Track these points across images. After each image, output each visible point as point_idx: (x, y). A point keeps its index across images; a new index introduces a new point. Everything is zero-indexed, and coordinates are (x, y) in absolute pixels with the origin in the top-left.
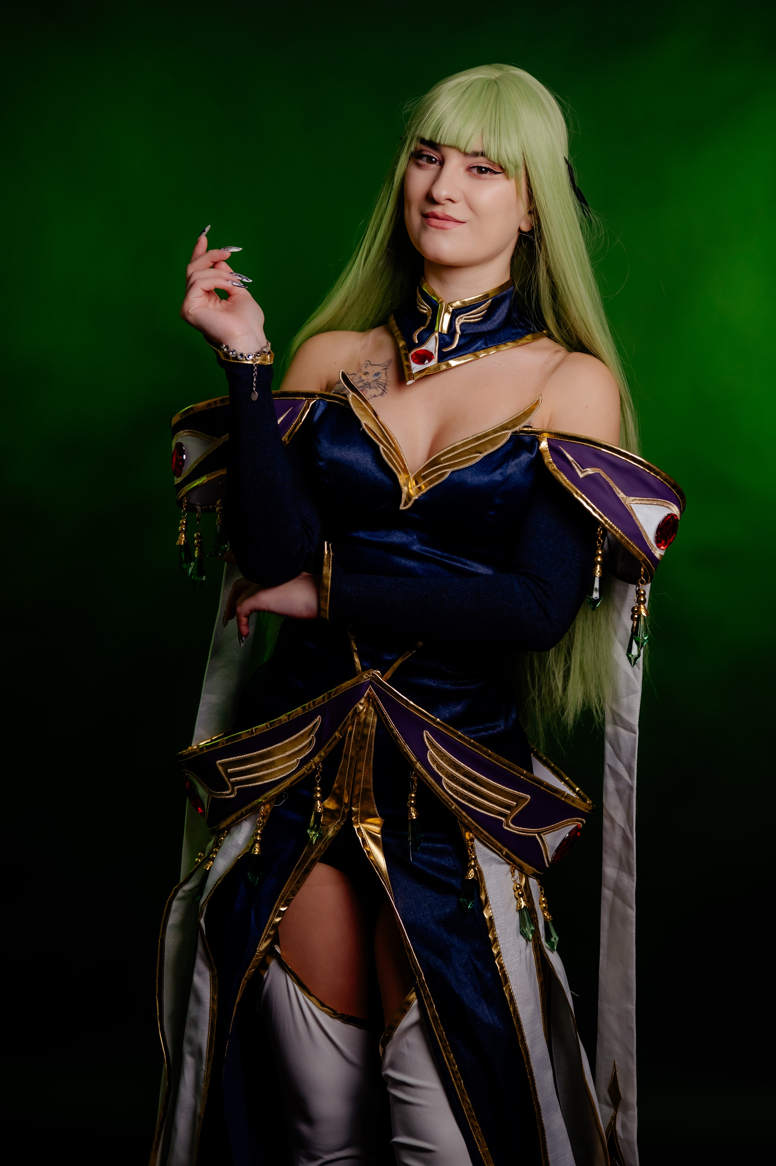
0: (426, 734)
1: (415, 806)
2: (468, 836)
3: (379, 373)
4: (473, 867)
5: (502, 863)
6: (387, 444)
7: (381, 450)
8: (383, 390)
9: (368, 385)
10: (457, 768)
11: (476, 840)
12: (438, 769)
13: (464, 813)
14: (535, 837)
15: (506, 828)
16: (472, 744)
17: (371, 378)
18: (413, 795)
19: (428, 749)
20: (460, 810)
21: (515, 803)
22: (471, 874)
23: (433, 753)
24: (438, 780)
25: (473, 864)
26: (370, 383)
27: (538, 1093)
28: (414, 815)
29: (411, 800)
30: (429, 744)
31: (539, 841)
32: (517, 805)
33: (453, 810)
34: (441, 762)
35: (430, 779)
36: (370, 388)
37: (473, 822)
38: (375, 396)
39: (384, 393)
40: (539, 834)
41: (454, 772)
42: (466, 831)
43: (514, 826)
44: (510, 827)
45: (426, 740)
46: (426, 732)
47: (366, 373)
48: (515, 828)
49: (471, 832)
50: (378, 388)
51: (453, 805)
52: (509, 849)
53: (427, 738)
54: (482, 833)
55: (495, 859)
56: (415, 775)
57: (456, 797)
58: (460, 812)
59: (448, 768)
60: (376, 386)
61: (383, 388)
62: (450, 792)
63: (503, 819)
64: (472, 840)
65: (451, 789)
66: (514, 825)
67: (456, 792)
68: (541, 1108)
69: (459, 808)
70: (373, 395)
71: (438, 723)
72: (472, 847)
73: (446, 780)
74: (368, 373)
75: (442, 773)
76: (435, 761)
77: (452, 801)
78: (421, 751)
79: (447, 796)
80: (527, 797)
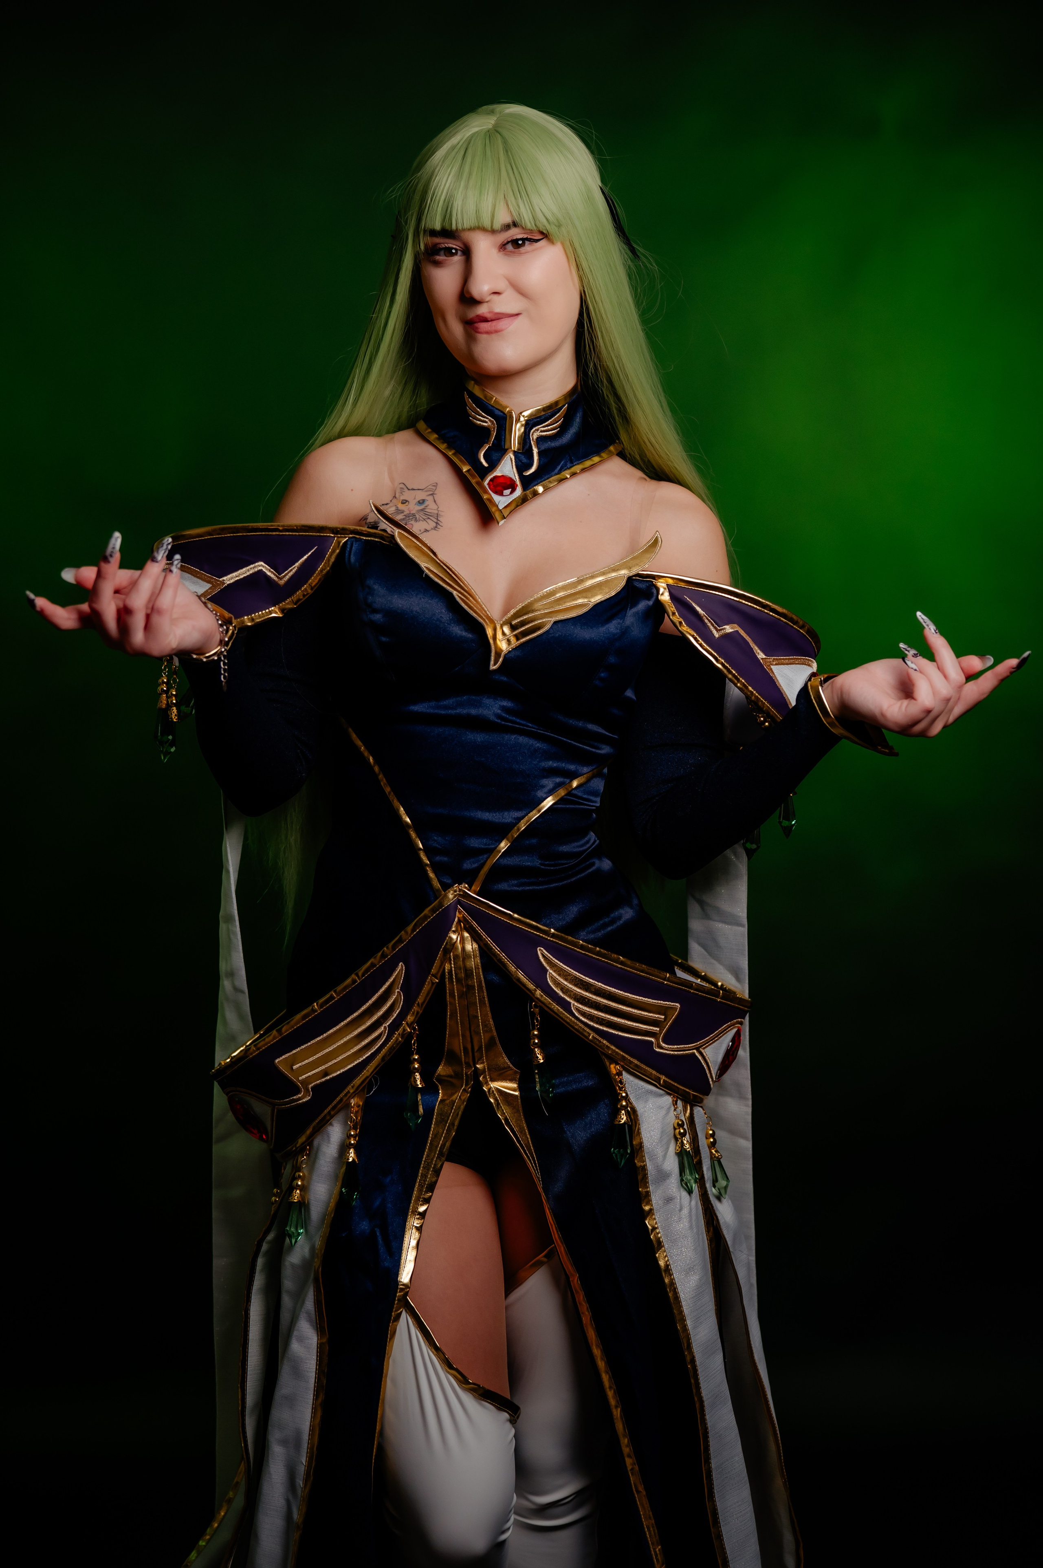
0: (541, 951)
1: (541, 1046)
2: (613, 1069)
3: (424, 501)
4: (625, 1108)
5: (661, 1095)
6: (459, 589)
7: (456, 597)
8: (437, 523)
9: (412, 516)
10: (587, 987)
11: (624, 1073)
12: (563, 993)
13: (605, 1042)
14: (694, 1054)
15: (657, 1050)
16: (598, 954)
17: (413, 508)
18: (536, 1033)
19: (547, 970)
20: (600, 1039)
21: (663, 1017)
22: (624, 1118)
23: (553, 973)
24: (566, 1006)
25: (624, 1103)
26: (414, 515)
27: (701, 1385)
28: (540, 1057)
29: (534, 1039)
30: (547, 963)
31: (700, 1058)
32: (665, 1019)
33: (591, 1041)
34: (566, 983)
35: (556, 1007)
36: (416, 520)
37: (617, 1050)
38: (426, 531)
39: (439, 526)
40: (698, 1049)
41: (583, 992)
42: (610, 1064)
43: (667, 1046)
44: (662, 1048)
45: (542, 960)
46: (540, 950)
47: (404, 502)
48: (668, 1048)
49: (617, 1064)
50: (429, 521)
51: (590, 1034)
52: (666, 1076)
53: (544, 956)
54: (631, 1062)
55: (651, 1092)
56: (536, 1006)
57: (592, 1024)
58: (600, 1042)
59: (575, 988)
60: (424, 517)
61: (435, 520)
62: (583, 1019)
63: (653, 1040)
64: (619, 1074)
65: (584, 1014)
66: (666, 1044)
67: (591, 1017)
68: (706, 1403)
69: (598, 1037)
70: (422, 531)
71: (553, 935)
72: (621, 1082)
73: (576, 1004)
74: (407, 501)
75: (570, 996)
76: (558, 984)
77: (588, 1030)
78: (538, 974)
79: (580, 1025)
80: (676, 1006)
